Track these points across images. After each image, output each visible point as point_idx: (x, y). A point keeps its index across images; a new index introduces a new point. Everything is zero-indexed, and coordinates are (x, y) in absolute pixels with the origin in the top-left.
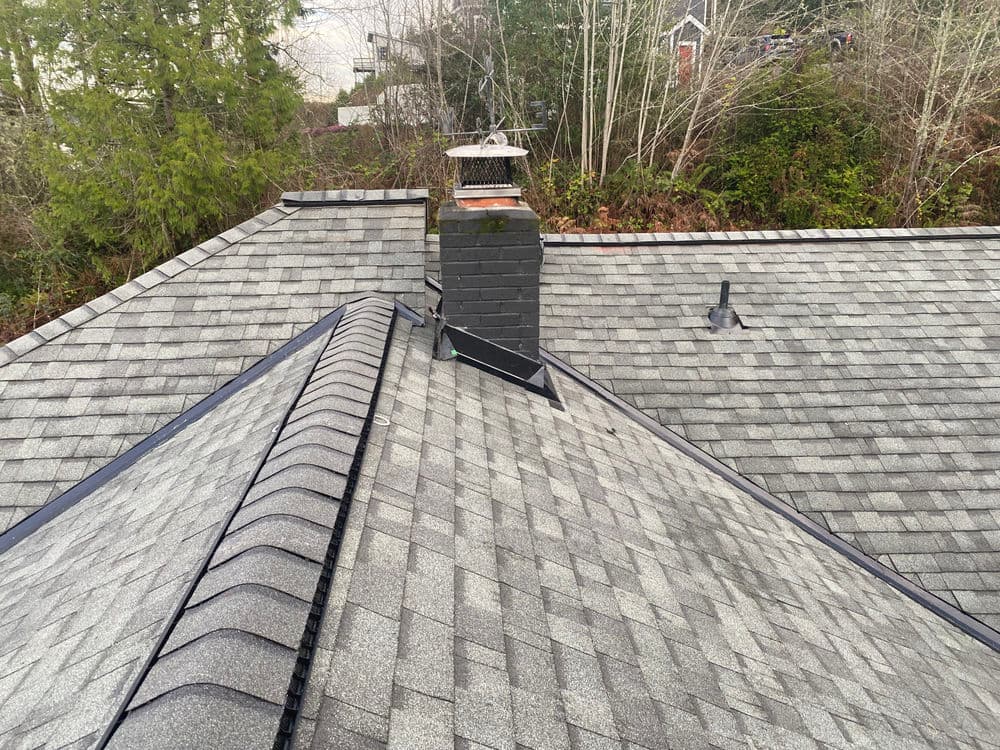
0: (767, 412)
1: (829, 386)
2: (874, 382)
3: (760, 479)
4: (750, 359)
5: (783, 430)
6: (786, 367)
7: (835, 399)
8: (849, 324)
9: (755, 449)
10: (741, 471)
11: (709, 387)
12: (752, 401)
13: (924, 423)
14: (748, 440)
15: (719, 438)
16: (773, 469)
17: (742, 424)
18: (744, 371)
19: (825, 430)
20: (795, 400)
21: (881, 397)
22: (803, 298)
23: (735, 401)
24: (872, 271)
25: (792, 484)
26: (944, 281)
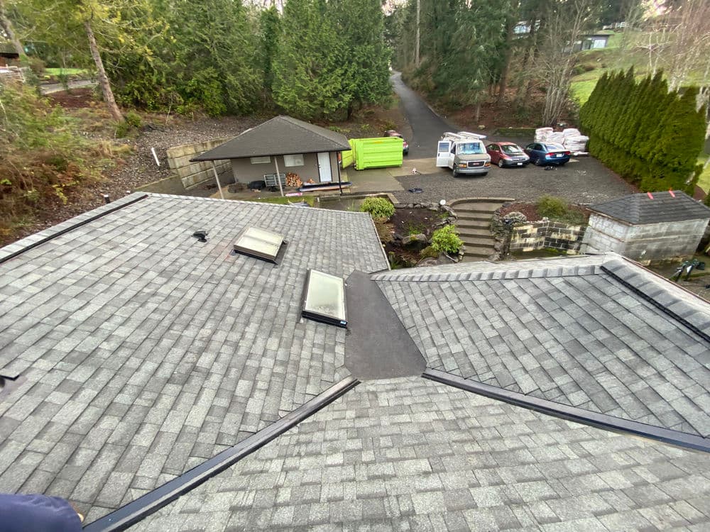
0: (129, 418)
1: (134, 362)
2: (152, 336)
3: (194, 461)
4: (57, 398)
5: (155, 416)
6: (93, 376)
7: (150, 366)
8: (89, 314)
9: (161, 449)
10: (178, 473)
11: (62, 452)
12: (107, 423)
13: (199, 336)
14: (150, 450)
15: (131, 475)
16: (189, 446)
17: (128, 446)
18: (68, 412)
19: (172, 389)
20: (130, 390)
21: (166, 342)
22: (29, 321)
23: (97, 438)
24: (52, 272)
25: (208, 437)
26: (101, 256)
